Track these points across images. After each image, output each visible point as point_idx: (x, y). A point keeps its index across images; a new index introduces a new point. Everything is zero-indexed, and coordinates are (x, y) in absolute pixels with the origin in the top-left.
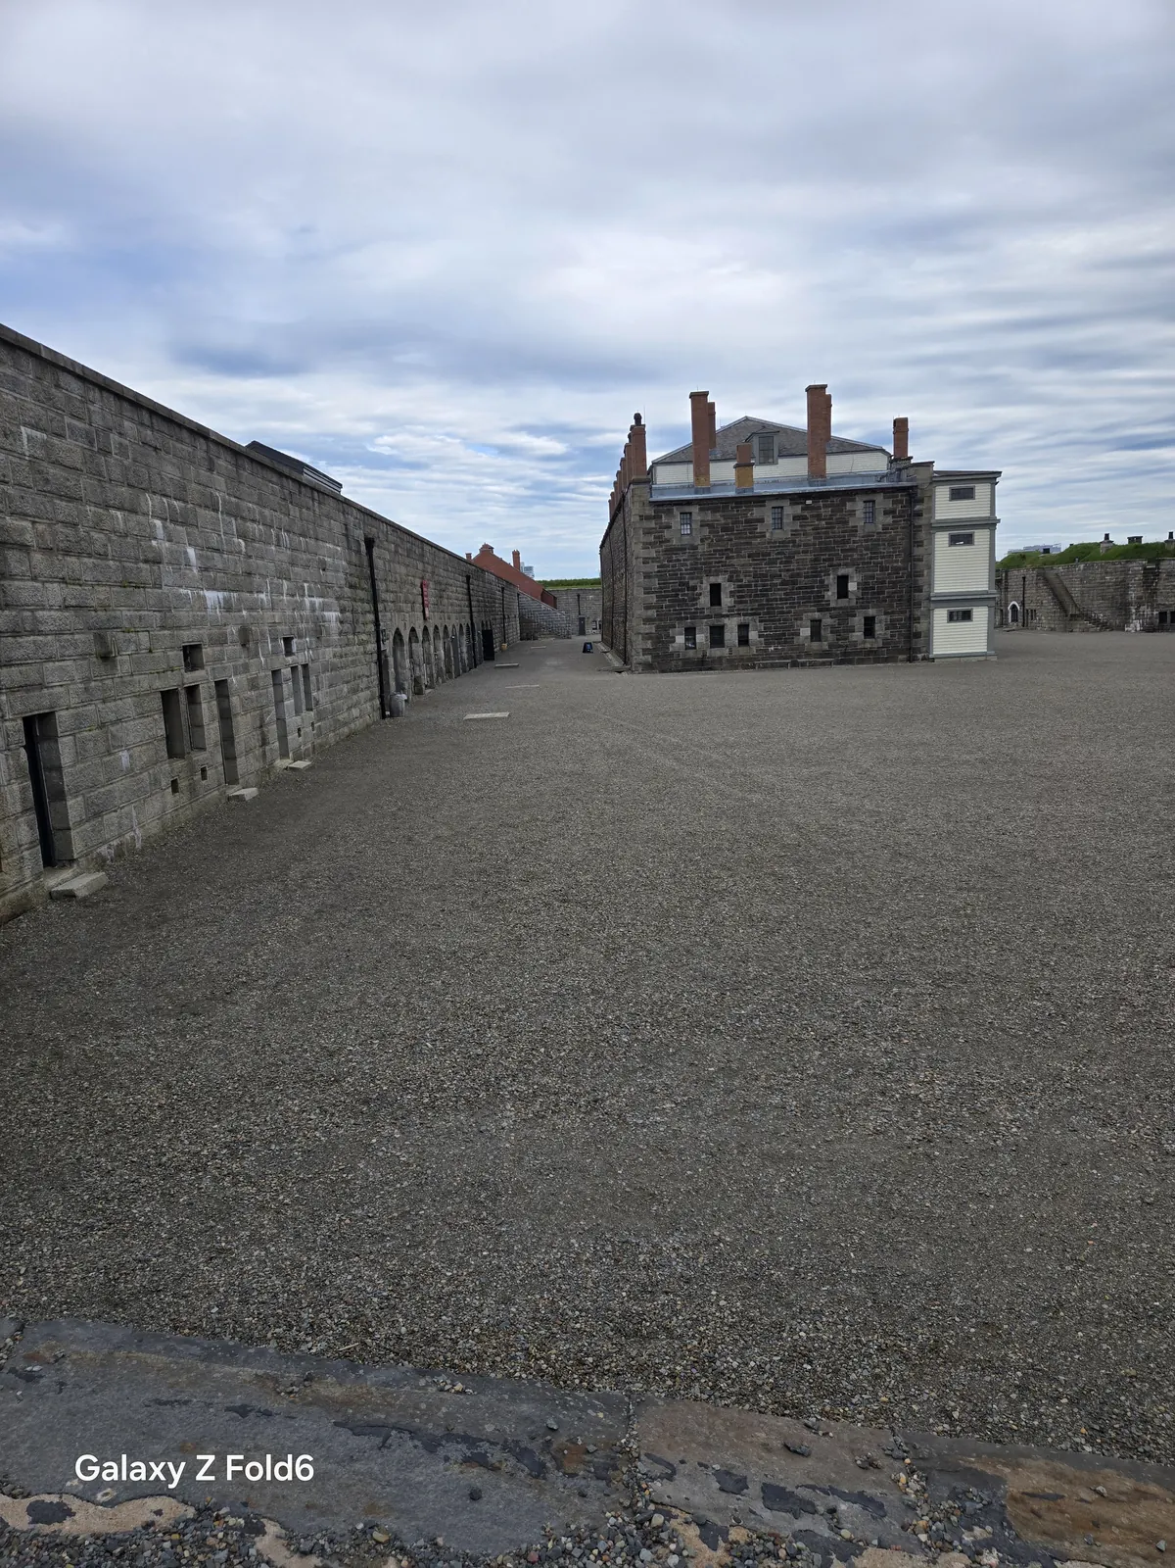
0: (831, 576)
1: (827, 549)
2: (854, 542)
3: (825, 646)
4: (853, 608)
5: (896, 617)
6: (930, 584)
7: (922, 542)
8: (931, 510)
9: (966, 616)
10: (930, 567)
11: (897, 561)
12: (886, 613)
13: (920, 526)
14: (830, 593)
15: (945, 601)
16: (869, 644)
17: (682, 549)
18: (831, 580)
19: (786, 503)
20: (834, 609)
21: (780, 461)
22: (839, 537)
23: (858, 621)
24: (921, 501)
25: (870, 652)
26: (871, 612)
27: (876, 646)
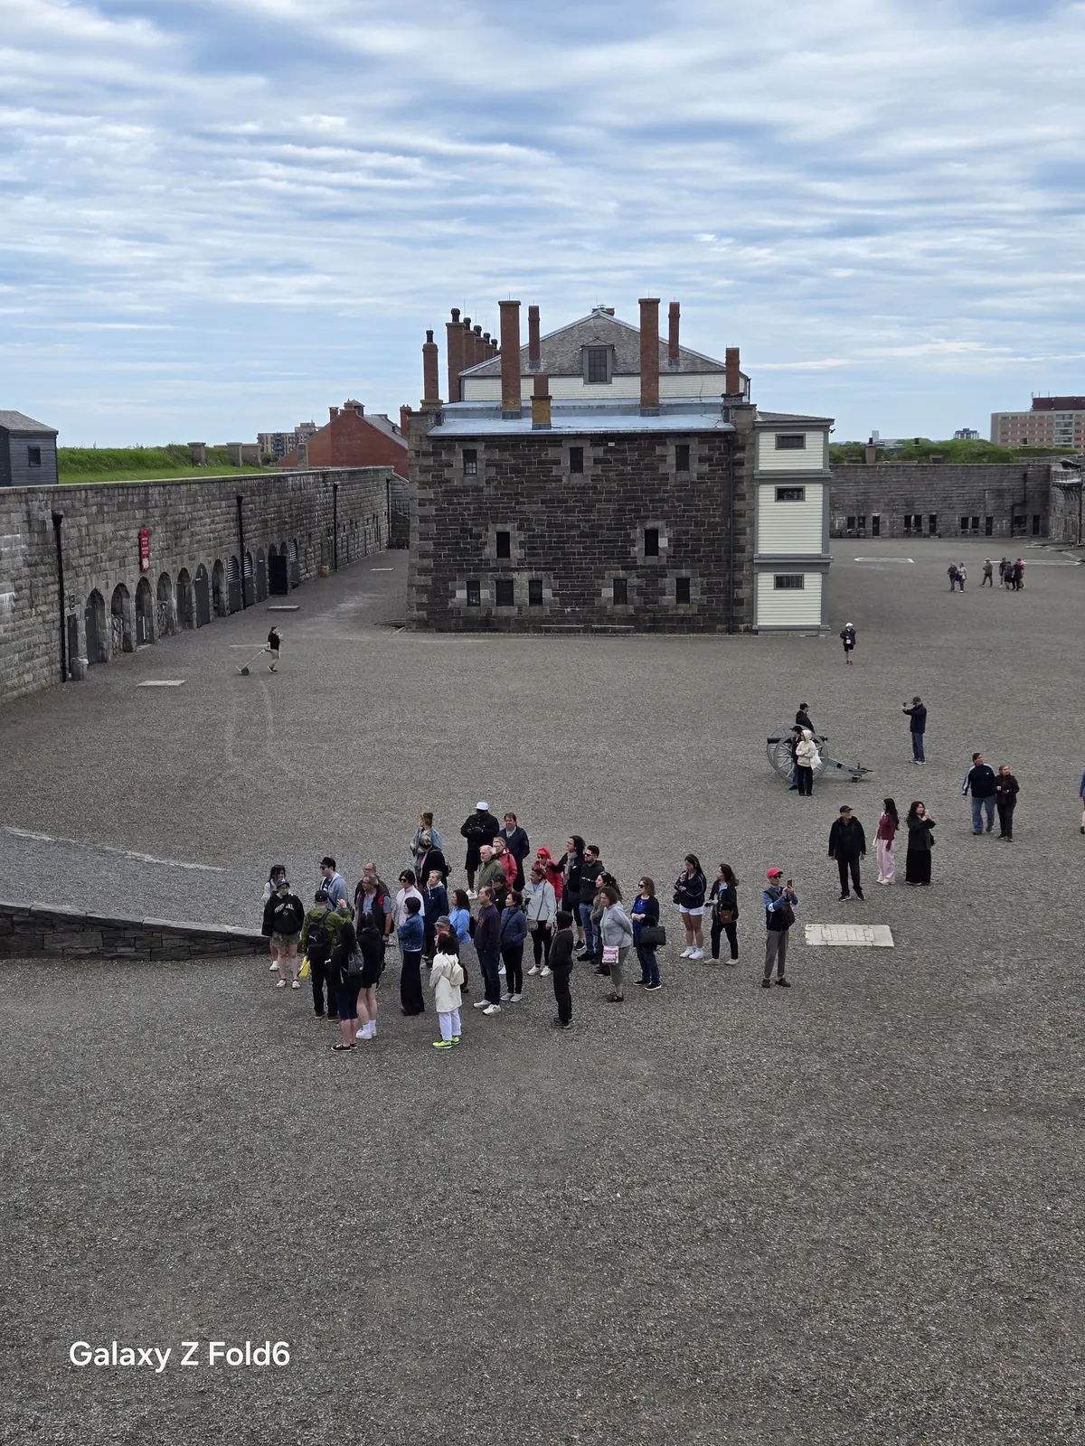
0: (638, 530)
1: (634, 499)
2: (665, 491)
3: (631, 609)
4: (664, 568)
5: (714, 580)
6: (754, 544)
7: (744, 495)
8: (754, 459)
9: (796, 583)
10: (753, 524)
11: (714, 516)
12: (702, 575)
13: (742, 477)
14: (636, 549)
15: (771, 564)
16: (683, 609)
17: (465, 491)
18: (638, 533)
19: (586, 445)
20: (642, 567)
21: (614, 379)
22: (647, 485)
23: (669, 582)
24: (742, 449)
25: (683, 619)
26: (684, 573)
27: (690, 612)
